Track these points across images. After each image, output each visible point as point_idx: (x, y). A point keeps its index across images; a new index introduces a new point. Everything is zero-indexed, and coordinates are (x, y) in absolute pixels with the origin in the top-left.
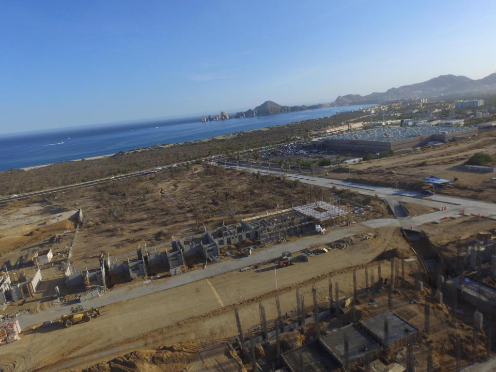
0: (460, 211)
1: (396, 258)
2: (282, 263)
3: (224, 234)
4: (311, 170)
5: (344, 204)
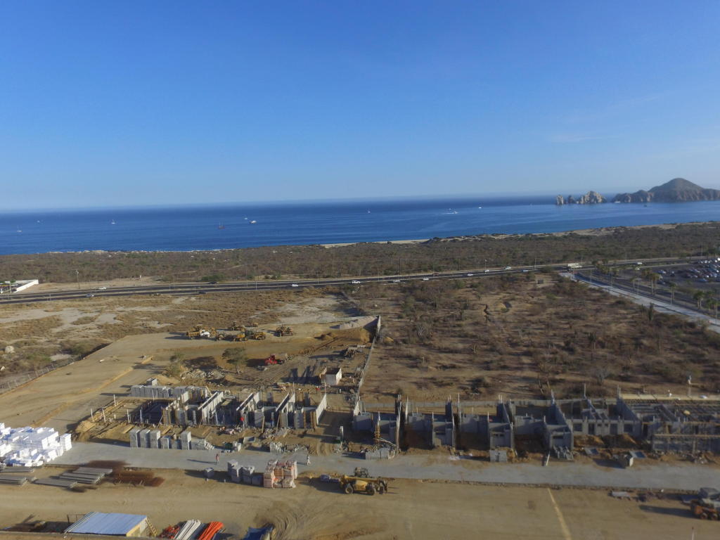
2: (698, 510)
3: (585, 414)
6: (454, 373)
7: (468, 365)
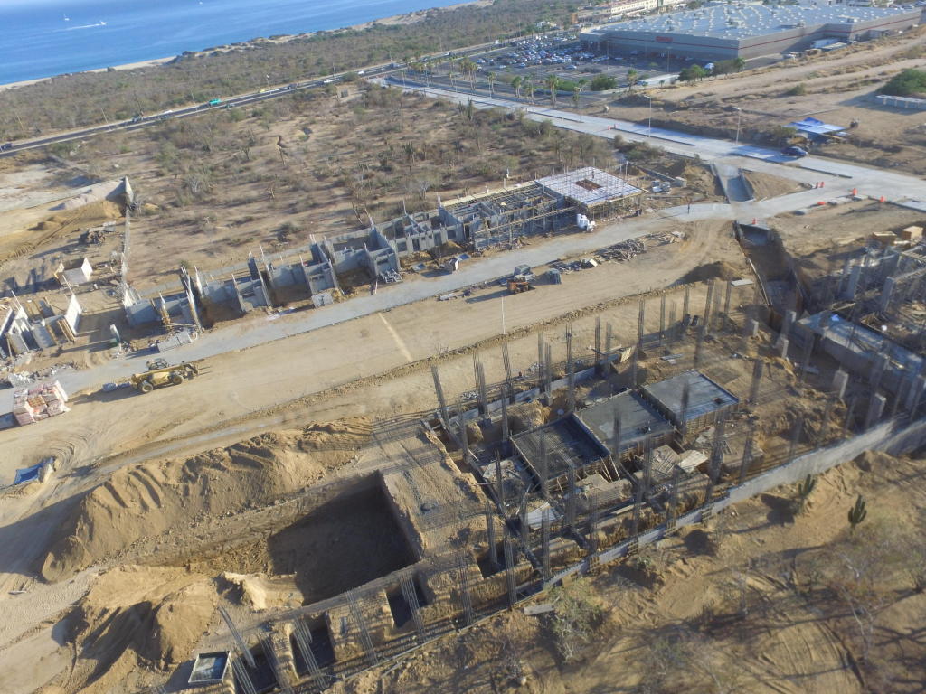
0: (850, 191)
1: (718, 279)
2: (513, 286)
3: (407, 231)
4: (574, 99)
5: (634, 173)
6: (252, 227)
7: (268, 214)
